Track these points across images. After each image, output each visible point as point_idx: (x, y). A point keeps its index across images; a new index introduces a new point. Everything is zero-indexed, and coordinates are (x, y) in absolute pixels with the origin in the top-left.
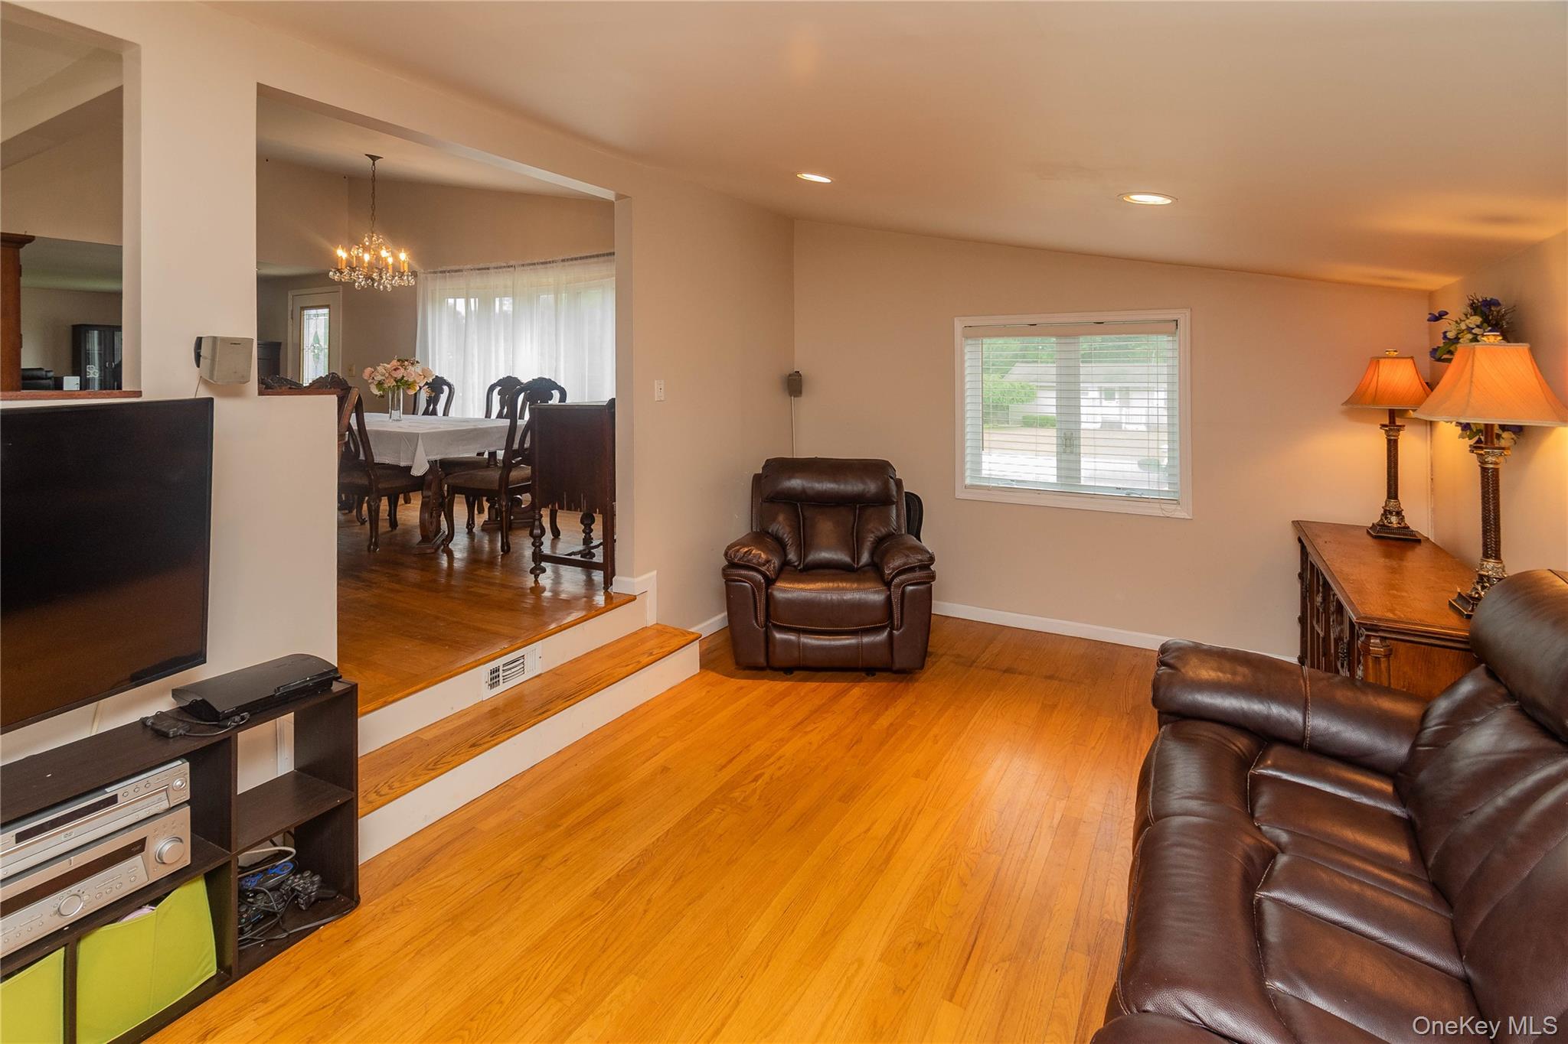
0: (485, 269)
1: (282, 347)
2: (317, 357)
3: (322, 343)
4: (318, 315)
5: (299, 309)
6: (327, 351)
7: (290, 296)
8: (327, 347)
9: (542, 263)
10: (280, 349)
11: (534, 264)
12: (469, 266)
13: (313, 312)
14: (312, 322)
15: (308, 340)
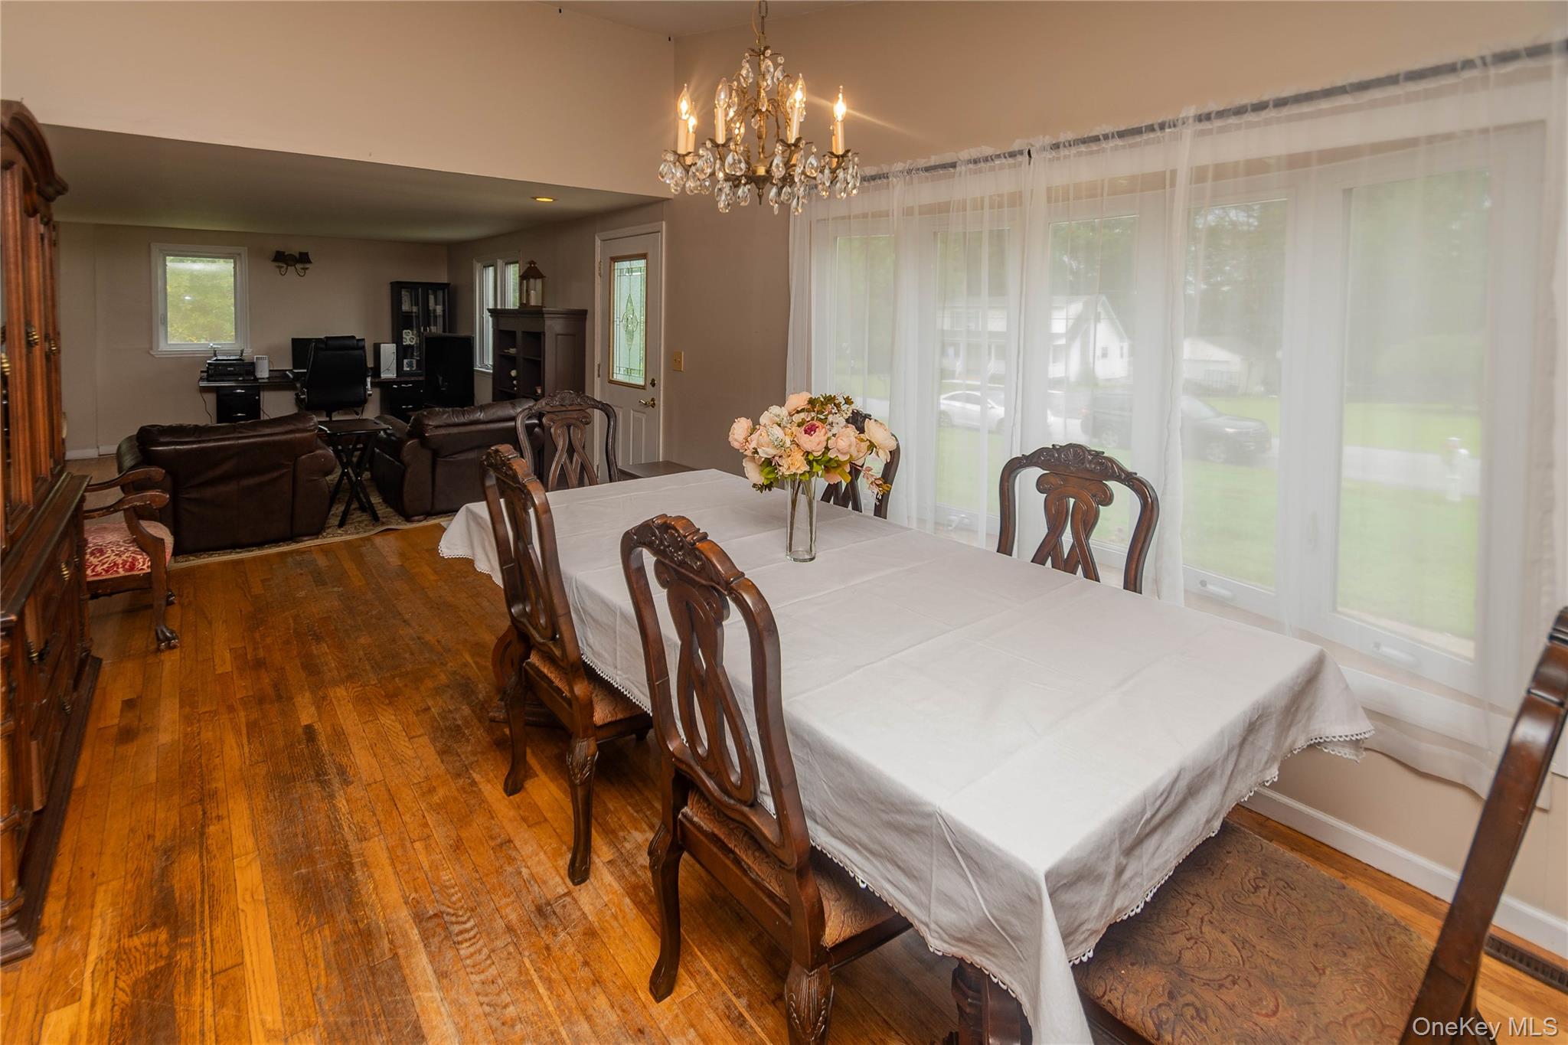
0: (944, 166)
1: (588, 316)
2: (630, 334)
3: (637, 314)
4: (630, 270)
5: (608, 260)
6: (643, 326)
7: (598, 242)
8: (643, 318)
9: (1121, 135)
10: (585, 319)
11: (1096, 139)
12: (899, 166)
13: (626, 265)
14: (625, 280)
15: (620, 308)
